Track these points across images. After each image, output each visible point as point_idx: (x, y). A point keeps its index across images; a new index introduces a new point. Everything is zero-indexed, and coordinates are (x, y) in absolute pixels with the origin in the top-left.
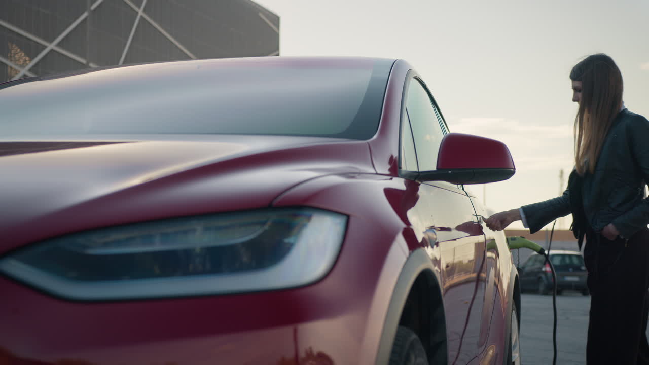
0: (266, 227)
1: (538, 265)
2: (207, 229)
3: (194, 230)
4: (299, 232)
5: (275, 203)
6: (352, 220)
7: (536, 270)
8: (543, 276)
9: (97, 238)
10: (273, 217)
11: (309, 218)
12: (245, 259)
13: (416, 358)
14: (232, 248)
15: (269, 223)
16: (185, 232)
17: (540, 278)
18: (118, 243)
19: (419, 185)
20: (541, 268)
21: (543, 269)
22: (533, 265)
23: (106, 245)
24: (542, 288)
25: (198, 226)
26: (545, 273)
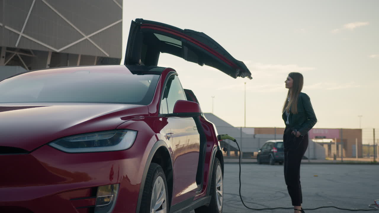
0: (115, 134)
1: (269, 148)
2: (99, 135)
3: (96, 135)
4: (124, 136)
5: (117, 128)
6: (139, 132)
7: (268, 151)
8: (272, 155)
9: (71, 138)
10: (117, 132)
11: (127, 132)
12: (109, 143)
13: (159, 172)
14: (106, 140)
15: (116, 133)
16: (93, 136)
17: (270, 155)
18: (76, 139)
19: (167, 118)
20: (271, 150)
21: (272, 150)
22: (266, 148)
23: (74, 139)
24: (271, 162)
25: (97, 134)
26: (273, 152)
